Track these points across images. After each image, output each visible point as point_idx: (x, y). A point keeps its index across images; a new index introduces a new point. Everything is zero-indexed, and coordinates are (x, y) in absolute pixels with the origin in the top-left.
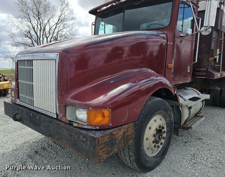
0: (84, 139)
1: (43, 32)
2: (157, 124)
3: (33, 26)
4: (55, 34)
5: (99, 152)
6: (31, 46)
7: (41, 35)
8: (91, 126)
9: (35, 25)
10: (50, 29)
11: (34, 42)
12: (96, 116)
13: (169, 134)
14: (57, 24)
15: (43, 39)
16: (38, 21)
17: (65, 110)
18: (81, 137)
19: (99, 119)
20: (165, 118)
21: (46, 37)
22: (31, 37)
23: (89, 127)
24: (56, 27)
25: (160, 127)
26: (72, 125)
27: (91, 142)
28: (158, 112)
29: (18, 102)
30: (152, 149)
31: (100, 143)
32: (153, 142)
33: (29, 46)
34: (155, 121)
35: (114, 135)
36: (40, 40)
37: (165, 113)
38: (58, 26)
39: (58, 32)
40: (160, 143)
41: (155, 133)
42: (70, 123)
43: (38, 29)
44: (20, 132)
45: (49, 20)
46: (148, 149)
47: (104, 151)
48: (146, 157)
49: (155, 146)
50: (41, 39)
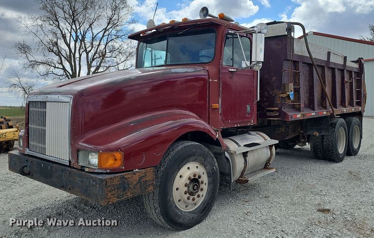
0: (94, 183)
1: (81, 44)
2: (191, 172)
3: (64, 33)
4: (102, 47)
5: (107, 194)
6: (58, 68)
7: (78, 49)
8: (101, 169)
9: (66, 31)
10: (93, 38)
11: (63, 61)
12: (108, 160)
13: (212, 186)
14: (106, 30)
15: (80, 55)
16: (71, 26)
17: (78, 156)
18: (91, 181)
19: (110, 163)
20: (205, 166)
21: (86, 52)
22: (59, 52)
23: (100, 171)
24: (103, 36)
25: (195, 175)
26: (84, 171)
27: (100, 184)
28: (192, 158)
29: (27, 151)
30: (185, 202)
31: (108, 184)
32: (186, 193)
33: (55, 67)
34: (188, 168)
35: (126, 179)
36: (74, 56)
37: (203, 159)
38: (107, 33)
39: (107, 43)
40: (196, 195)
41: (188, 182)
42: (82, 169)
43: (72, 38)
44: (28, 198)
45: (91, 24)
46: (179, 201)
47: (114, 194)
48: (177, 211)
49: (188, 199)
50: (77, 55)
